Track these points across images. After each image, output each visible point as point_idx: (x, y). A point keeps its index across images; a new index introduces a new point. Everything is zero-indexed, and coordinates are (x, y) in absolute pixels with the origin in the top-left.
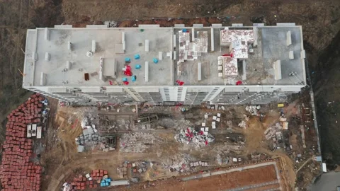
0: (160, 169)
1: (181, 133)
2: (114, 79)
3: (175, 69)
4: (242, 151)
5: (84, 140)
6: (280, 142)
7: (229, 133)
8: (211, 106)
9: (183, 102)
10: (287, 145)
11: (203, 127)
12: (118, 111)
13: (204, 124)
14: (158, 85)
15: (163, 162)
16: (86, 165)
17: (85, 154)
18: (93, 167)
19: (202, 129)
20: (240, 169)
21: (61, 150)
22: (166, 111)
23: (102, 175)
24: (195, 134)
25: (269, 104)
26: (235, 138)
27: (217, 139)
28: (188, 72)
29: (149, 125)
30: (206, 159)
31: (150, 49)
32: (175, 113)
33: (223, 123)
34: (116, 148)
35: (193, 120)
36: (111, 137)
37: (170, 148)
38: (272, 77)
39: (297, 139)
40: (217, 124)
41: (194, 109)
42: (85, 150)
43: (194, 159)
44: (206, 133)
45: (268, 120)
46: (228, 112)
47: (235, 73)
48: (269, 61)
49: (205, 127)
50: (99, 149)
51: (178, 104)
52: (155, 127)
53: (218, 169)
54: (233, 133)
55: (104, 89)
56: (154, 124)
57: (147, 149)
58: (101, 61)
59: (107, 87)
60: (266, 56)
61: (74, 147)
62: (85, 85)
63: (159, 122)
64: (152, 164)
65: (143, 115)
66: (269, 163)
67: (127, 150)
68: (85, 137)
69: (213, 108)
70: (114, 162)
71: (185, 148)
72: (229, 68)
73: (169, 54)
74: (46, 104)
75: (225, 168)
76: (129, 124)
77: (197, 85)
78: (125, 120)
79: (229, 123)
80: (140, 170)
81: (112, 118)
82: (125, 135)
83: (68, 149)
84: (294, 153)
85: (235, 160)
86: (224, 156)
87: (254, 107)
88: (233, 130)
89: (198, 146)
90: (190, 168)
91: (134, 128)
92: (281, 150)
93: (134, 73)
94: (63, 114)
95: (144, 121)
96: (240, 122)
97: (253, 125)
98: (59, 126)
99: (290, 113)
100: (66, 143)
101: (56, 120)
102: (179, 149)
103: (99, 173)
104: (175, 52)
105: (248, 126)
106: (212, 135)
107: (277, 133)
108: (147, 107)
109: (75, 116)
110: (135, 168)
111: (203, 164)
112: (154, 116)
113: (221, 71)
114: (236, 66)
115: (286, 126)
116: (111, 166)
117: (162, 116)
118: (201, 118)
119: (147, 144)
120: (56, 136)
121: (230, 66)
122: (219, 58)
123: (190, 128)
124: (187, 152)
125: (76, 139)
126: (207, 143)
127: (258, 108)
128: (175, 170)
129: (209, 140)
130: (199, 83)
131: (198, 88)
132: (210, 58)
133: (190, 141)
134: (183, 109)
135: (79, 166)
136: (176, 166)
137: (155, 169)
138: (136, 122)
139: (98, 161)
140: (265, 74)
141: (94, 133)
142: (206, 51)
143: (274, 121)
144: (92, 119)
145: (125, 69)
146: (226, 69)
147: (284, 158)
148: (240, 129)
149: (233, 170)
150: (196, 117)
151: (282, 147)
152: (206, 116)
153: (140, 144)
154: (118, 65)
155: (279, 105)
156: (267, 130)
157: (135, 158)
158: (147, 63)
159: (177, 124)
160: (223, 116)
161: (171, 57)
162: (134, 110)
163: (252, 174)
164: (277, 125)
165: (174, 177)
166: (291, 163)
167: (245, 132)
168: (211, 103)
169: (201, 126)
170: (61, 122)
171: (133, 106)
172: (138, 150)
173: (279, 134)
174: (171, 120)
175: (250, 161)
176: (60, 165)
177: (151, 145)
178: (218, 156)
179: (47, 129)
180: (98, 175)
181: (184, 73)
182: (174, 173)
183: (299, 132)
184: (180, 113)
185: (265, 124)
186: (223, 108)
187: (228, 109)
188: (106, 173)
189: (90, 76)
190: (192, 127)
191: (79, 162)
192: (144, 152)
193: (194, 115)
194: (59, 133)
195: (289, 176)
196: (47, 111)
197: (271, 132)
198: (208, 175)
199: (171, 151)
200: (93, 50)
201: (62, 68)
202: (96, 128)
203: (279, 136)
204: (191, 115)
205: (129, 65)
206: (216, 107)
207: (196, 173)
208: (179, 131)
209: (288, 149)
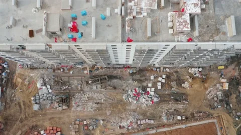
0: (109, 126)
1: (129, 93)
2: (59, 36)
3: (124, 26)
4: (186, 109)
5: (39, 99)
6: (221, 101)
7: (174, 93)
8: (157, 68)
9: (131, 65)
10: (228, 104)
11: (149, 87)
12: (71, 72)
13: (150, 85)
14: (105, 42)
15: (113, 120)
16: (41, 122)
17: (40, 112)
18: (47, 124)
19: (149, 89)
20: (183, 126)
21: (18, 108)
22: (116, 73)
23: (55, 132)
24: (142, 94)
25: (210, 66)
26: (179, 98)
27: (163, 99)
28: (137, 29)
29: (99, 86)
30: (152, 117)
31: (97, 6)
32: (123, 74)
33: (168, 84)
34: (68, 106)
35: (140, 81)
36: (64, 97)
37: (119, 107)
38: (225, 34)
39: (236, 98)
40: (163, 85)
41: (141, 71)
42: (41, 109)
43: (141, 117)
44: (152, 93)
45: (209, 81)
46: (172, 74)
47: (188, 29)
48: (222, 17)
49: (151, 88)
50: (53, 108)
51: (127, 67)
52: (105, 88)
53: (164, 126)
54: (177, 93)
55: (50, 46)
56: (104, 85)
57: (98, 108)
58: (45, 16)
59: (52, 44)
60: (217, 13)
61: (30, 106)
62: (30, 42)
63: (109, 83)
64: (102, 122)
65: (94, 77)
66: (210, 121)
67: (79, 109)
68: (41, 97)
69: (158, 70)
70: (67, 120)
71: (133, 107)
72: (181, 23)
73: (117, 11)
74: (5, 66)
75: (170, 125)
76: (81, 85)
77: (147, 41)
78: (78, 81)
79: (173, 84)
80: (91, 128)
81: (65, 79)
82: (77, 95)
83: (25, 108)
84: (234, 111)
85: (179, 118)
86: (169, 114)
87: (196, 69)
88: (177, 90)
89: (145, 105)
90: (138, 126)
91: (86, 88)
92: (222, 108)
93: (81, 29)
94: (21, 75)
95: (95, 81)
96: (184, 83)
97: (196, 86)
98: (17, 86)
99: (229, 75)
100: (24, 101)
101: (14, 81)
102: (127, 107)
103: (53, 130)
104: (123, 8)
105: (191, 86)
106: (157, 94)
107: (218, 93)
108: (98, 69)
109: (32, 77)
110: (86, 125)
111: (149, 122)
112: (103, 77)
113: (172, 28)
114: (189, 21)
115: (226, 86)
116: (64, 123)
117: (111, 77)
118: (148, 79)
119: (98, 103)
120: (15, 96)
121: (182, 21)
122: (169, 14)
123: (137, 89)
124: (135, 111)
125: (32, 98)
126: (153, 102)
127: (200, 70)
128: (124, 127)
129: (155, 100)
130: (149, 40)
131: (147, 46)
132: (160, 14)
133: (137, 100)
134: (131, 71)
135: (34, 124)
136: (124, 124)
137: (105, 126)
138: (87, 83)
139: (52, 118)
140: (218, 31)
141: (49, 93)
142: (156, 8)
143: (215, 82)
144: (47, 80)
145: (70, 25)
146: (177, 24)
147: (225, 116)
148: (184, 90)
149: (177, 127)
150: (142, 78)
151: (222, 106)
152: (152, 77)
153: (91, 103)
154: (63, 21)
155: (219, 68)
156: (209, 90)
157: (87, 116)
158: (93, 19)
159: (125, 85)
160: (168, 77)
161: (119, 13)
162: (86, 72)
163: (195, 131)
164: (218, 85)
165: (122, 134)
166: (231, 120)
167: (188, 92)
168: (157, 66)
169: (147, 87)
170: (19, 82)
171: (85, 69)
172: (89, 109)
173: (219, 93)
174: (120, 81)
175: (193, 119)
176: (18, 123)
177: (102, 104)
178: (164, 114)
179: (6, 89)
180: (52, 131)
181: (133, 30)
182: (122, 130)
183: (237, 92)
184: (128, 75)
185: (206, 85)
186: (167, 70)
187: (172, 71)
188: (59, 130)
189: (35, 33)
190: (139, 87)
191: (34, 120)
192: (95, 110)
193: (141, 77)
194: (17, 93)
195: (229, 133)
196: (7, 72)
197: (212, 92)
198: (154, 132)
199: (119, 110)
200: (38, 6)
201: (6, 25)
202: (51, 88)
203: (220, 95)
204: (137, 77)
205: (76, 21)
206: (162, 69)
207: (144, 130)
208: (127, 91)
209: (228, 107)
